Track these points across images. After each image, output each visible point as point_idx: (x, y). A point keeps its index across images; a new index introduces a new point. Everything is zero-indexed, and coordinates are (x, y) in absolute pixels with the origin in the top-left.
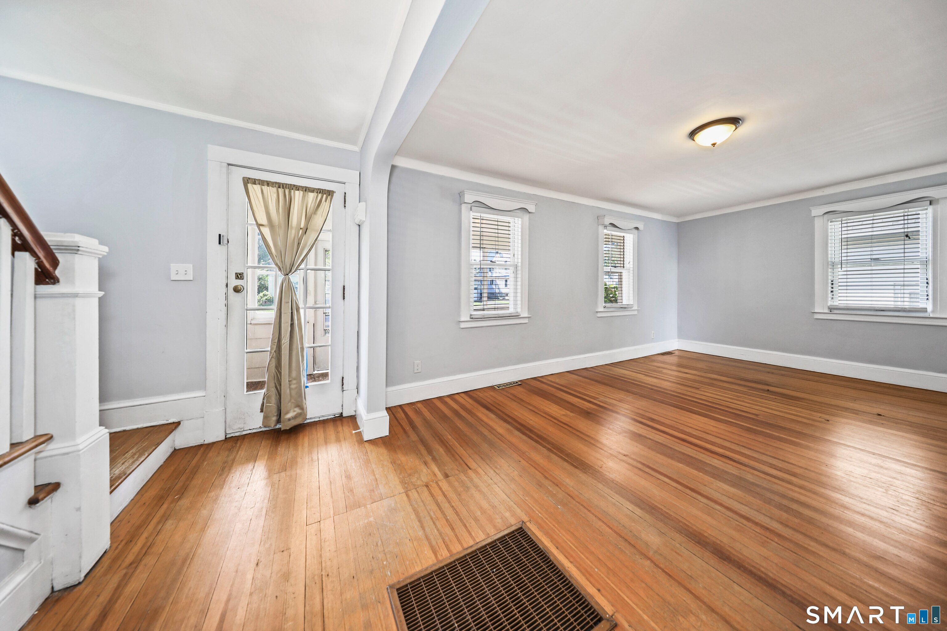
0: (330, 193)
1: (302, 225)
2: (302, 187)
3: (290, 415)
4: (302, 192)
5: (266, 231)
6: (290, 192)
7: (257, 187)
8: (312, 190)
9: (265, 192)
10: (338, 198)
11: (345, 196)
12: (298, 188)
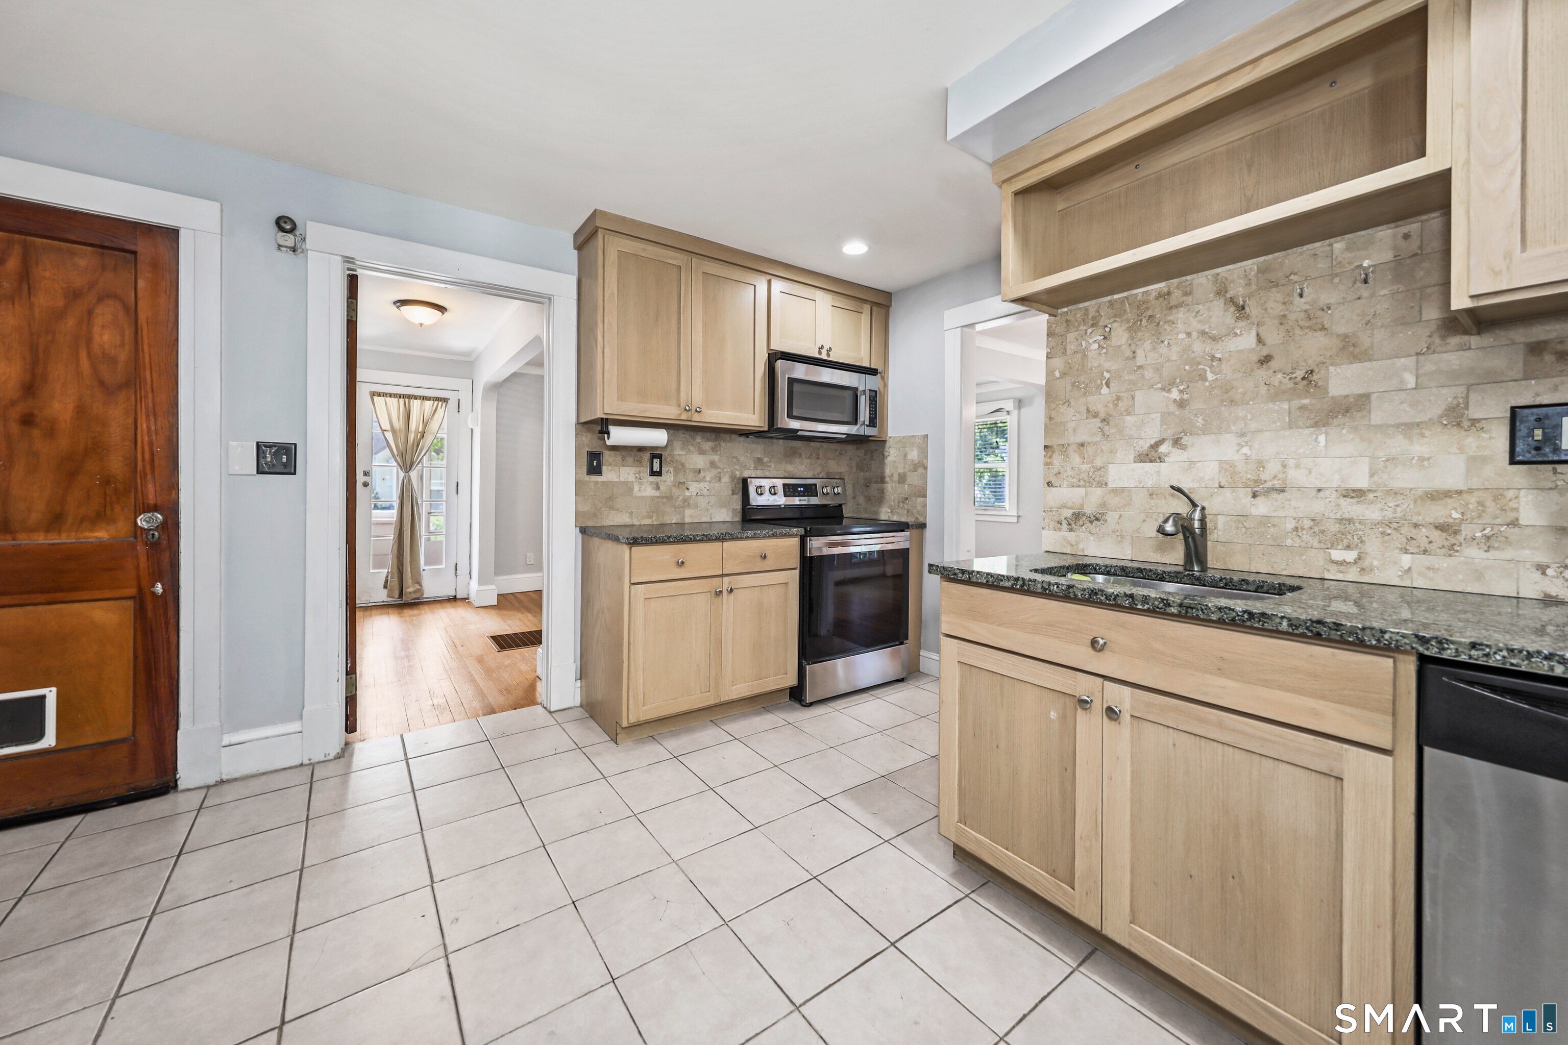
0: (445, 400)
1: (420, 430)
2: (420, 397)
3: (411, 590)
4: (419, 401)
5: (389, 436)
6: (409, 402)
7: (381, 399)
8: (428, 399)
9: (388, 403)
10: (452, 404)
11: (459, 403)
12: (416, 397)
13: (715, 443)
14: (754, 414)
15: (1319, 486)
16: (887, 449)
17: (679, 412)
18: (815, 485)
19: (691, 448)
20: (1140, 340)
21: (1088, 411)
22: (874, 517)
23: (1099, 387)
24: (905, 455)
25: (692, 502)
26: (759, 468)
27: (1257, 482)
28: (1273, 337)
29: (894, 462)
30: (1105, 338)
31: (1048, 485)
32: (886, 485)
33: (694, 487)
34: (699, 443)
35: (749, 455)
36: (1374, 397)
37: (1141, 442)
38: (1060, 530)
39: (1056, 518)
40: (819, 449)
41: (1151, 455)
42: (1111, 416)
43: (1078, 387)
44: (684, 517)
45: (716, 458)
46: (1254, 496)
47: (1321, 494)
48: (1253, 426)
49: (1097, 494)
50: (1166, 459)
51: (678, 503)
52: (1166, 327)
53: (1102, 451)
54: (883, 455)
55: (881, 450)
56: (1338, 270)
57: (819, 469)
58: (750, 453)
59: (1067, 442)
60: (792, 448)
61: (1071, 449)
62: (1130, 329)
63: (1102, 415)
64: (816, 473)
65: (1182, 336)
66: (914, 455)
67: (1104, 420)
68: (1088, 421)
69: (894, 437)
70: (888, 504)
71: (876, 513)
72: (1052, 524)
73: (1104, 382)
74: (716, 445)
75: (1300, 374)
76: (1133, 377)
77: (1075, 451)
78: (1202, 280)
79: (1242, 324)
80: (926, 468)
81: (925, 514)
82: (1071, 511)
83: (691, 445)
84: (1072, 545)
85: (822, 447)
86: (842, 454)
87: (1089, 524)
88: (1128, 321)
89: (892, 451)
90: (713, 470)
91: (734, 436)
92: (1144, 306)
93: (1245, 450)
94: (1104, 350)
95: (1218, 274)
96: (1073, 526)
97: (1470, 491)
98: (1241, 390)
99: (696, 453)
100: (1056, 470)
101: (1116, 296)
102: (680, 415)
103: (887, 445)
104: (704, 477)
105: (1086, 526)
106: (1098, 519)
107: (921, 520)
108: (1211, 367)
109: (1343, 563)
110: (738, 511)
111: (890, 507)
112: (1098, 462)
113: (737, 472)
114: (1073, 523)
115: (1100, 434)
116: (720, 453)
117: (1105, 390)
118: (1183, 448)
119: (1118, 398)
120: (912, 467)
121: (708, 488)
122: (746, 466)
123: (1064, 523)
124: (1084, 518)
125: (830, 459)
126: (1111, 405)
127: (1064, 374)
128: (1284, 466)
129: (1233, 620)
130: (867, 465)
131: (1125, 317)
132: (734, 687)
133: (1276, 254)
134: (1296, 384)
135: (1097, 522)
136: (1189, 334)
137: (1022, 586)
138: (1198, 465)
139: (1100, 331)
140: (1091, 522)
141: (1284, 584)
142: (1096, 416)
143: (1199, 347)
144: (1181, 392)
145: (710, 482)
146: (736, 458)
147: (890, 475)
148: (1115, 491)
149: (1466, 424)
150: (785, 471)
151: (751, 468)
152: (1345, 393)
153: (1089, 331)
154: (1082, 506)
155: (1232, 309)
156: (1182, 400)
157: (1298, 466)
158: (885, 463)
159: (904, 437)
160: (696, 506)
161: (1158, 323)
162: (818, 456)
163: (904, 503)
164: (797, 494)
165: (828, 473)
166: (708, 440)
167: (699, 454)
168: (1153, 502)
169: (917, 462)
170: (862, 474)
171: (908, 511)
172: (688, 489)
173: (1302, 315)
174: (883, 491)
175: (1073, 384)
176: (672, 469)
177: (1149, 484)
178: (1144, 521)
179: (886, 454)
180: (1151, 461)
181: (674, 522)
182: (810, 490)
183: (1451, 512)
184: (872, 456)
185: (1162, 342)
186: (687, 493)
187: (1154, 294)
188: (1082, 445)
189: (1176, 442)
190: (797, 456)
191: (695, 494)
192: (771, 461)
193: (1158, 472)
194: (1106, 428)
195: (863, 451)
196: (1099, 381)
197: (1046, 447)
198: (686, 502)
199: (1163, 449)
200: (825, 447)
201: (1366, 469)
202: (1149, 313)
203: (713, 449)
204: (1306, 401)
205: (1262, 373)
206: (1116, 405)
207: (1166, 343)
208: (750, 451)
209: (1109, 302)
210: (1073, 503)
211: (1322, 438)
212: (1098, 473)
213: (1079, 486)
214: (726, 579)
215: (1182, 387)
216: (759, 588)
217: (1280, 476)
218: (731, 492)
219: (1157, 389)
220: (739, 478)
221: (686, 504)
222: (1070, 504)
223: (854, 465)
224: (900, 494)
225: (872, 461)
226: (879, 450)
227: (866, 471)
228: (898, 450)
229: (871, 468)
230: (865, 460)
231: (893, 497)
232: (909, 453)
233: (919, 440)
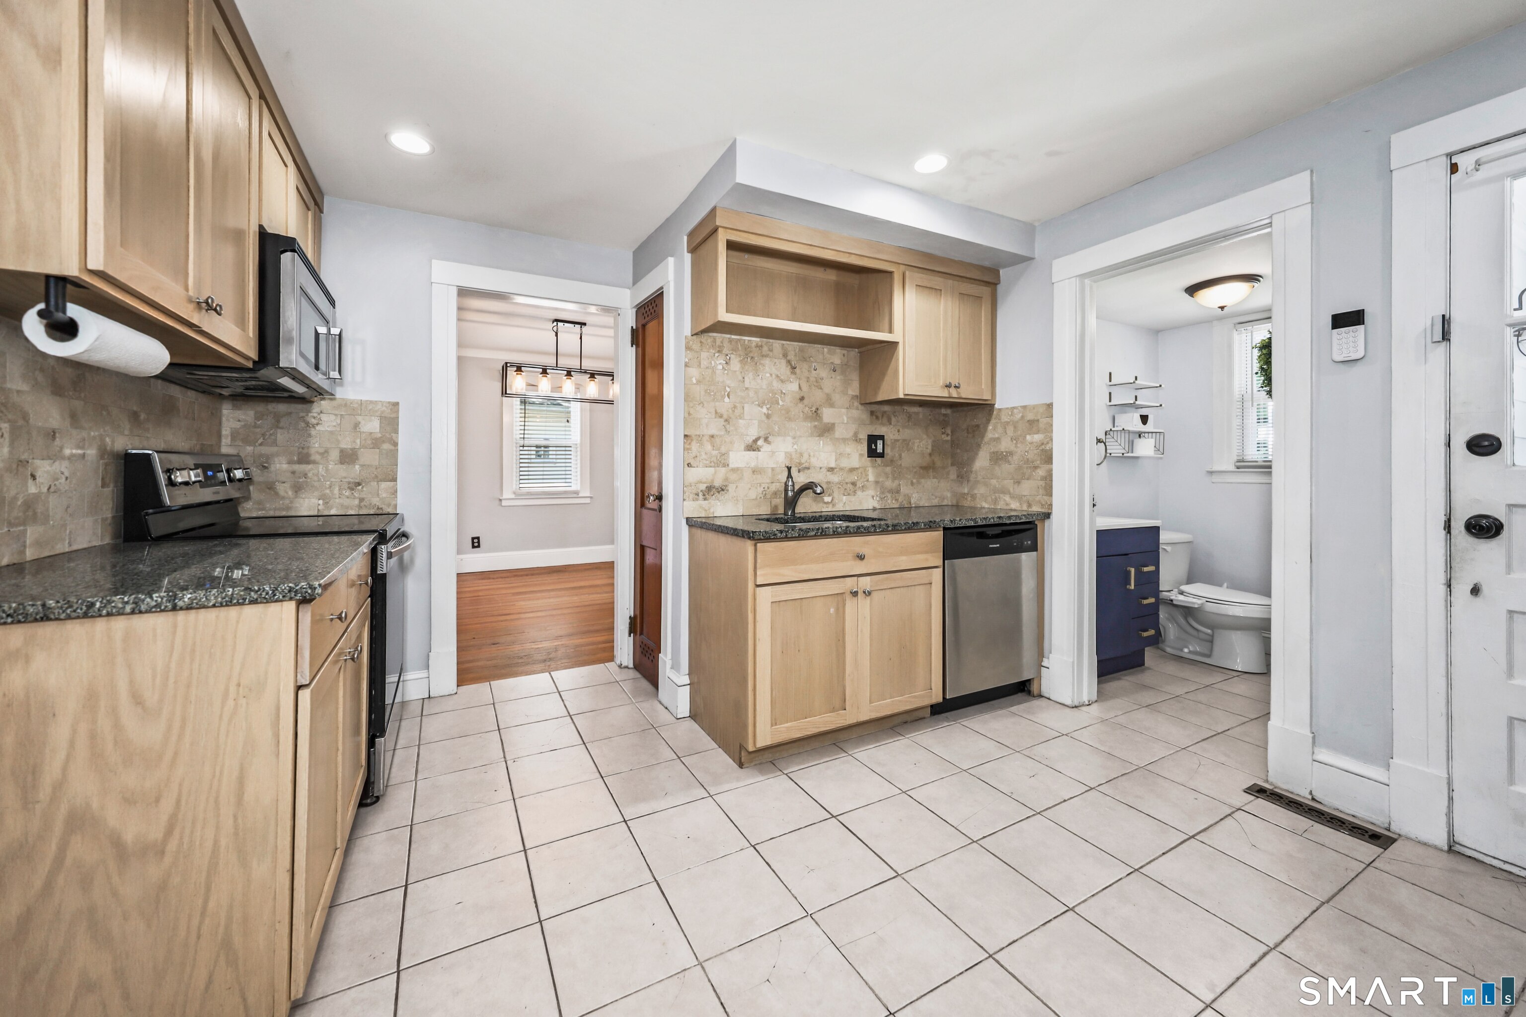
15: (821, 466)
16: (318, 414)
20: (747, 371)
21: (716, 412)
23: (723, 397)
24: (357, 426)
26: (135, 431)
27: (800, 464)
28: (805, 388)
29: (331, 432)
30: (726, 363)
31: (688, 466)
32: (311, 466)
33: (44, 474)
35: (122, 404)
36: (836, 425)
37: (748, 438)
38: (697, 500)
39: (695, 491)
41: (752, 447)
42: (730, 418)
43: (709, 394)
45: (78, 405)
46: (799, 472)
47: (821, 470)
48: (798, 433)
49: (722, 471)
50: (761, 449)
51: (15, 513)
52: (760, 366)
53: (725, 442)
54: (309, 422)
55: (305, 414)
56: (826, 362)
58: (124, 401)
59: (702, 433)
61: (705, 439)
62: (741, 361)
63: (725, 416)
64: (193, 445)
65: (768, 375)
66: (372, 426)
67: (726, 420)
68: (716, 420)
70: (315, 493)
71: (289, 504)
72: (692, 496)
73: (726, 394)
75: (814, 409)
76: (743, 394)
77: (707, 441)
78: (777, 344)
79: (793, 376)
80: (396, 444)
82: (705, 485)
84: (706, 510)
86: (213, 414)
87: (717, 494)
88: (740, 356)
89: (324, 417)
90: (74, 433)
92: (749, 349)
93: (795, 446)
94: (726, 372)
95: (783, 344)
96: (707, 496)
97: (859, 468)
98: (793, 413)
99: (48, 390)
100: (694, 454)
101: (733, 337)
103: (318, 408)
104: (61, 449)
105: (715, 495)
106: (723, 490)
107: (386, 509)
108: (781, 397)
109: (827, 503)
112: (723, 450)
113: (107, 439)
114: (706, 494)
115: (724, 430)
117: (727, 400)
118: (769, 443)
119: (735, 407)
120: (369, 442)
121: (66, 473)
122: (119, 426)
123: (701, 494)
124: (714, 490)
125: (203, 422)
126: (730, 411)
127: (699, 382)
128: (810, 456)
129: (909, 528)
130: (263, 435)
131: (738, 353)
133: (806, 344)
134: (813, 414)
135: (723, 492)
136: (771, 375)
137: (821, 533)
138: (776, 453)
139: (724, 356)
140: (719, 492)
141: (835, 515)
142: (721, 416)
143: (776, 385)
144: (768, 409)
145: (69, 460)
147: (321, 450)
148: (734, 470)
149: (858, 440)
150: (164, 440)
151: (126, 432)
152: (828, 422)
153: (717, 355)
154: (713, 481)
155: (789, 367)
156: (768, 414)
157: (814, 456)
158: (309, 435)
160: (47, 518)
161: (756, 364)
163: (352, 489)
167: (52, 393)
168: (754, 476)
169: (378, 436)
172: (34, 478)
173: (814, 379)
174: (306, 474)
175: (706, 391)
176: (5, 428)
177: (753, 465)
178: (750, 489)
179: (315, 420)
180: (754, 450)
183: (854, 477)
184: (278, 421)
185: (758, 375)
186: (32, 488)
187: (754, 344)
188: (712, 436)
189: (766, 440)
190: (175, 413)
191: (46, 489)
193: (757, 458)
194: (728, 426)
196: (723, 392)
197: (686, 436)
198: (30, 510)
199: (760, 443)
201: (834, 458)
202: (751, 355)
203: (75, 386)
204: (816, 423)
205: (801, 405)
206: (734, 411)
207: (760, 377)
208: (123, 397)
209: (729, 338)
210: (707, 479)
211: (821, 442)
212: (723, 457)
213: (711, 467)
215: (768, 406)
217: (808, 461)
218: (100, 483)
219: (756, 404)
222: (704, 480)
223: (227, 432)
224: (345, 478)
225: (279, 431)
226: (291, 413)
227: (261, 445)
228: (339, 417)
229: (276, 440)
230: (255, 426)
231: (328, 483)
232: (363, 422)
233: (384, 408)
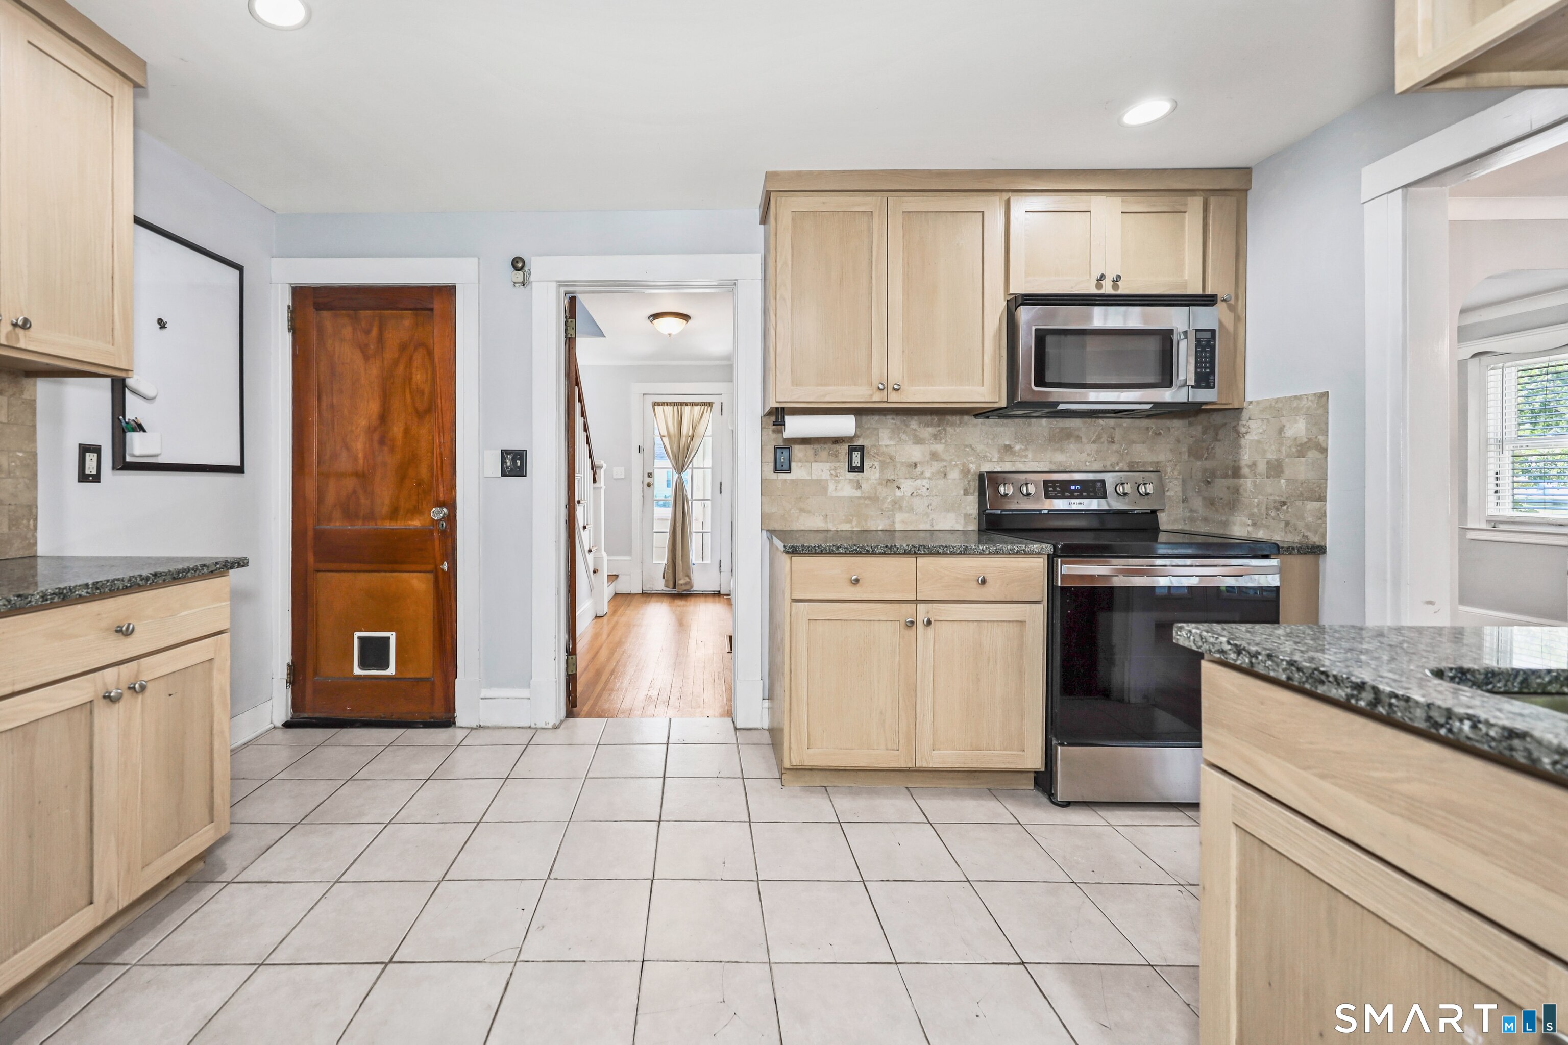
0: (710, 404)
1: (690, 434)
2: (690, 403)
3: (683, 581)
4: (689, 407)
5: (666, 440)
6: (681, 409)
7: (661, 408)
8: (696, 404)
9: (665, 411)
10: (717, 407)
11: (722, 406)
12: (686, 404)
13: (938, 429)
14: (983, 385)
16: (1244, 422)
17: (870, 392)
18: (1103, 481)
19: (904, 437)
22: (1221, 532)
24: (1281, 430)
25: (905, 504)
26: (1006, 458)
29: (1259, 442)
32: (1242, 481)
33: (908, 486)
34: (915, 430)
35: (990, 442)
40: (1114, 429)
44: (894, 523)
45: (939, 448)
51: (886, 505)
54: (1238, 432)
55: (1234, 424)
57: (1114, 459)
58: (993, 439)
60: (1062, 429)
64: (1108, 464)
66: (1298, 428)
69: (1258, 402)
70: (1246, 512)
71: (1225, 524)
74: (939, 431)
80: (1324, 451)
81: (1321, 530)
83: (904, 433)
85: (1121, 425)
86: (1160, 434)
89: (1253, 424)
90: (935, 463)
91: (966, 418)
99: (910, 443)
102: (871, 395)
103: (1245, 415)
104: (922, 473)
107: (1315, 539)
110: (974, 516)
111: (1251, 516)
113: (971, 466)
116: (946, 441)
120: (1294, 450)
121: (927, 486)
122: (985, 456)
125: (1134, 442)
130: (1208, 449)
132: (934, 752)
145: (930, 478)
146: (971, 446)
147: (1250, 463)
150: (1051, 462)
151: (994, 460)
158: (1240, 446)
159: (1277, 400)
160: (911, 510)
162: (1113, 438)
163: (1278, 509)
164: (1067, 494)
165: (1131, 464)
166: (928, 425)
167: (914, 443)
169: (1305, 440)
170: (1199, 463)
171: (1287, 524)
172: (899, 488)
174: (1238, 490)
176: (877, 464)
179: (1243, 430)
181: (880, 528)
182: (1093, 489)
184: (1217, 434)
186: (898, 493)
190: (1072, 440)
191: (909, 495)
192: (1026, 449)
195: (1200, 428)
198: (897, 505)
200: (1125, 425)
203: (935, 437)
208: (991, 437)
214: (921, 607)
216: (976, 623)
218: (962, 492)
220: (975, 473)
221: (897, 506)
223: (1184, 449)
224: (1271, 495)
225: (1217, 443)
226: (1226, 424)
227: (1206, 459)
228: (1265, 421)
229: (1215, 453)
230: (1203, 441)
231: (1256, 500)
232: (1288, 425)
233: (1310, 403)
